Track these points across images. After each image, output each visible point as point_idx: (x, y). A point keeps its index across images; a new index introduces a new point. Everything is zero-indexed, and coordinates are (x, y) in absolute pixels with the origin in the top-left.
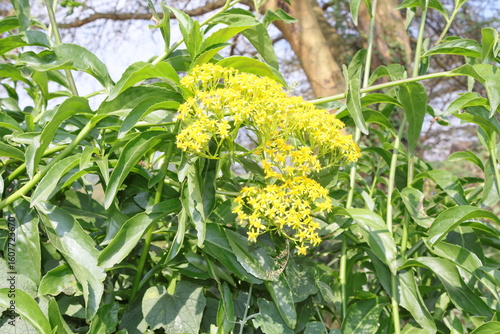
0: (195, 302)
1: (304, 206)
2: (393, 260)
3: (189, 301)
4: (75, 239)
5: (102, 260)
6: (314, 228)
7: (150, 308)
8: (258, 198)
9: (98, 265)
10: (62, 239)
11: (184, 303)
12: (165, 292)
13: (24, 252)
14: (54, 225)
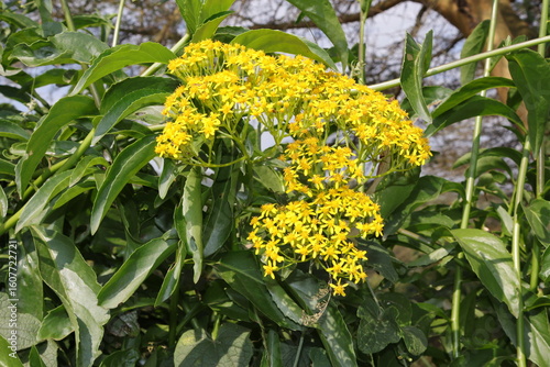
0: (239, 350)
1: (338, 229)
2: (514, 297)
3: (232, 348)
4: (76, 271)
5: (102, 299)
6: (356, 259)
7: (184, 357)
8: (276, 219)
9: (99, 304)
10: (61, 272)
11: (226, 351)
12: (204, 337)
13: (30, 286)
14: (54, 255)
